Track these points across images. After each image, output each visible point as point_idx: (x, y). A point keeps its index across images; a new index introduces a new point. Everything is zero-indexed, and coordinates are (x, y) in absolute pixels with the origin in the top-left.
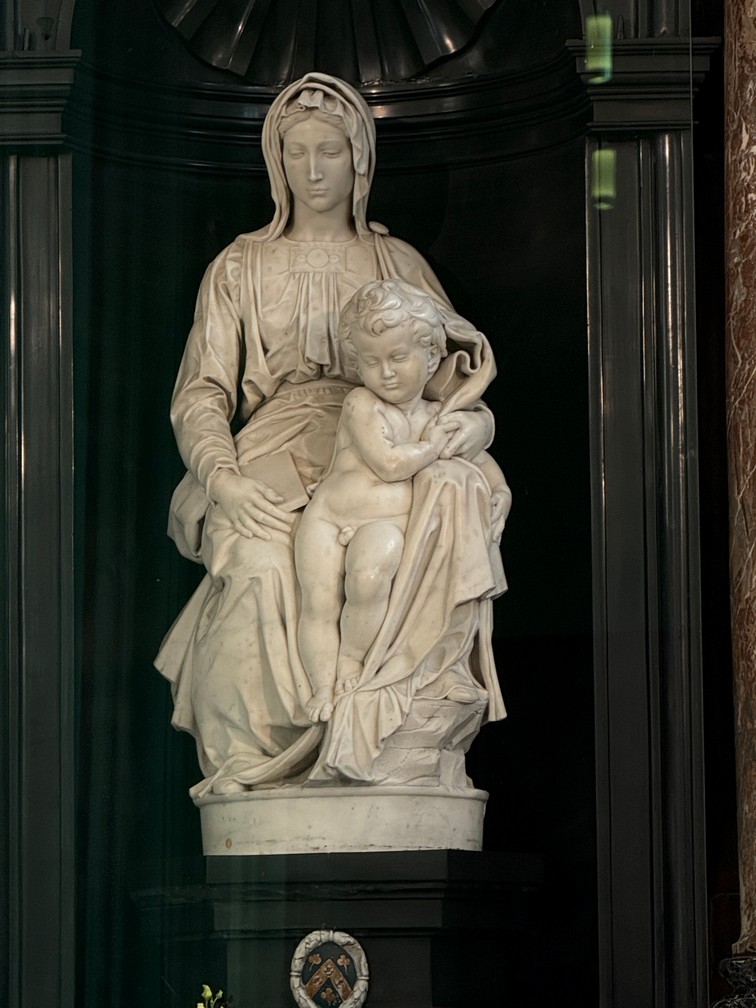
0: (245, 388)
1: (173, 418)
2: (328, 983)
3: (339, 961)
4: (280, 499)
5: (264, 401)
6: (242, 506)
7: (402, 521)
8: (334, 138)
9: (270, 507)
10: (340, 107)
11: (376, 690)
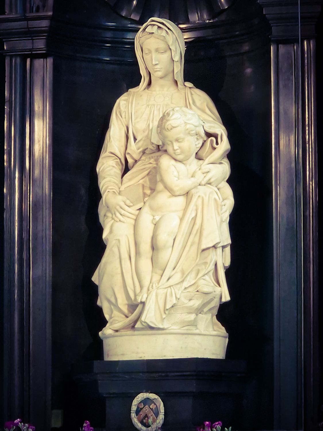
0: (128, 157)
1: (97, 170)
2: (146, 416)
3: (151, 406)
4: (131, 204)
5: (136, 161)
6: (115, 208)
7: (181, 214)
8: (162, 45)
9: (127, 208)
10: (164, 32)
11: (166, 288)
